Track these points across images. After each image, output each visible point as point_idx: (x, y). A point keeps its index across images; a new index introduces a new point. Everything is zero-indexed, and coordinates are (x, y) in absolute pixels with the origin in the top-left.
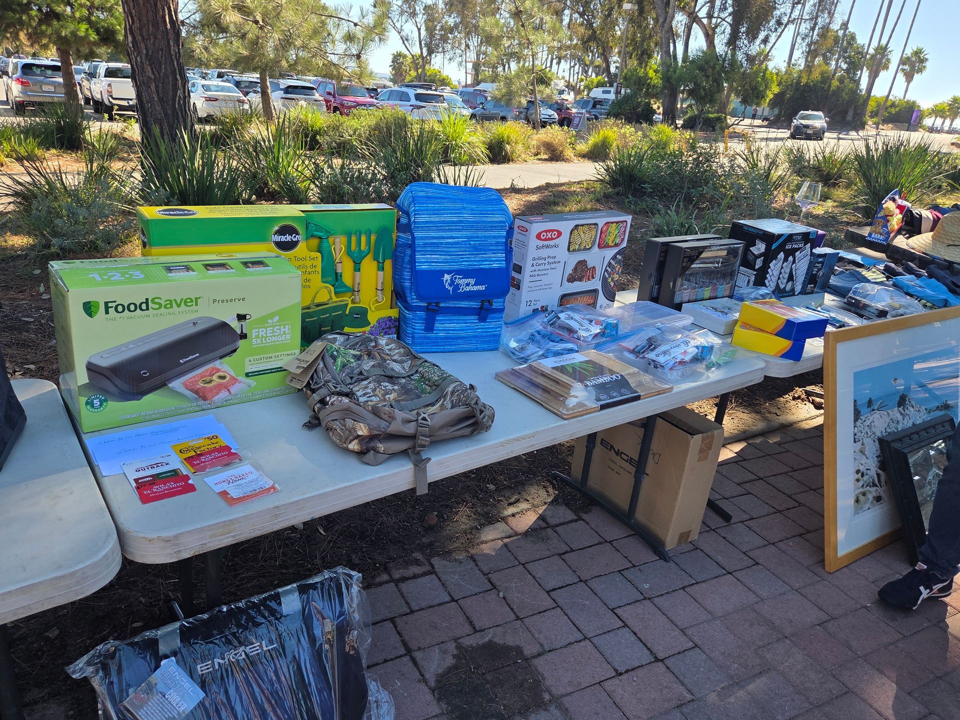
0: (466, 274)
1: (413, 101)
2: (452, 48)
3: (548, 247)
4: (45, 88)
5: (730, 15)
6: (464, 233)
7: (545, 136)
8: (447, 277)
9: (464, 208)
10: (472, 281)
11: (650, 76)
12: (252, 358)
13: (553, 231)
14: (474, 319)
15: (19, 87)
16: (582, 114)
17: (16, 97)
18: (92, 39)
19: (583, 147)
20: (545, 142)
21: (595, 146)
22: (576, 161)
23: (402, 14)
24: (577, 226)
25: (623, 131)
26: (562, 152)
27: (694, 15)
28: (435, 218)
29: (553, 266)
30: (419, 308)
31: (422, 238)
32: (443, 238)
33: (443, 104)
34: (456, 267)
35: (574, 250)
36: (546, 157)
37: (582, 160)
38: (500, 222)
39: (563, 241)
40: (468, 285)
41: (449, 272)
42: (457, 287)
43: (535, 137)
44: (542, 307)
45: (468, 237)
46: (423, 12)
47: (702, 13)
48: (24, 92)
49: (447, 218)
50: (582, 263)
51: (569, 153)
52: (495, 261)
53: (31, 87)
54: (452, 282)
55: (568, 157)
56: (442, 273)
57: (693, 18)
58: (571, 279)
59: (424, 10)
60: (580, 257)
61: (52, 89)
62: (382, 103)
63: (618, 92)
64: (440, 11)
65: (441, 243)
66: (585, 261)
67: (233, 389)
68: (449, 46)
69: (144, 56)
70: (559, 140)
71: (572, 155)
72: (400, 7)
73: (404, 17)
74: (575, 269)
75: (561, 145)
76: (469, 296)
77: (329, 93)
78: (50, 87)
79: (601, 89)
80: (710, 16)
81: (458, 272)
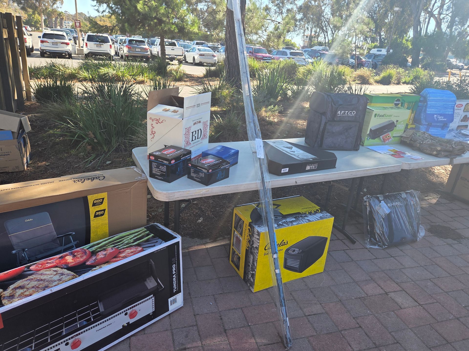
0: (441, 115)
1: (289, 56)
2: (299, 29)
3: (458, 109)
4: (137, 50)
5: (451, 12)
6: (443, 103)
7: (360, 72)
8: (435, 116)
9: (444, 96)
10: (443, 117)
11: (404, 43)
12: (395, 132)
13: (461, 104)
14: (440, 129)
15: (127, 49)
16: (370, 61)
17: (125, 53)
18: (176, 31)
19: (378, 78)
20: (360, 75)
21: (384, 78)
22: (375, 85)
23: (276, 13)
24: (467, 103)
25: (398, 71)
26: (368, 80)
27: (432, 13)
28: (435, 98)
29: (458, 116)
30: (425, 125)
31: (430, 104)
32: (436, 104)
33: (303, 57)
34: (438, 113)
35: (465, 111)
36: (359, 82)
37: (377, 84)
38: (454, 100)
39: (463, 108)
40: (441, 118)
41: (436, 114)
42: (438, 119)
43: (355, 73)
44: (452, 129)
45: (444, 104)
46: (286, 12)
47: (436, 13)
48: (129, 51)
49: (439, 98)
50: (466, 116)
51: (371, 80)
52: (449, 112)
53: (132, 49)
54: (437, 117)
55: (371, 82)
56: (434, 114)
57: (431, 15)
58: (462, 121)
59: (287, 11)
60: (466, 114)
61: (140, 50)
62: (274, 56)
63: (388, 51)
64: (294, 11)
65: (435, 106)
66: (467, 115)
67: (390, 140)
68: (297, 28)
69: (232, 42)
70: (367, 74)
71: (373, 81)
72: (275, 10)
73: (277, 15)
74: (463, 118)
75: (368, 77)
76: (441, 122)
77: (250, 52)
78: (139, 49)
79: (376, 49)
80: (440, 14)
81: (439, 114)
